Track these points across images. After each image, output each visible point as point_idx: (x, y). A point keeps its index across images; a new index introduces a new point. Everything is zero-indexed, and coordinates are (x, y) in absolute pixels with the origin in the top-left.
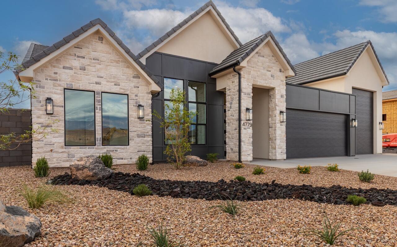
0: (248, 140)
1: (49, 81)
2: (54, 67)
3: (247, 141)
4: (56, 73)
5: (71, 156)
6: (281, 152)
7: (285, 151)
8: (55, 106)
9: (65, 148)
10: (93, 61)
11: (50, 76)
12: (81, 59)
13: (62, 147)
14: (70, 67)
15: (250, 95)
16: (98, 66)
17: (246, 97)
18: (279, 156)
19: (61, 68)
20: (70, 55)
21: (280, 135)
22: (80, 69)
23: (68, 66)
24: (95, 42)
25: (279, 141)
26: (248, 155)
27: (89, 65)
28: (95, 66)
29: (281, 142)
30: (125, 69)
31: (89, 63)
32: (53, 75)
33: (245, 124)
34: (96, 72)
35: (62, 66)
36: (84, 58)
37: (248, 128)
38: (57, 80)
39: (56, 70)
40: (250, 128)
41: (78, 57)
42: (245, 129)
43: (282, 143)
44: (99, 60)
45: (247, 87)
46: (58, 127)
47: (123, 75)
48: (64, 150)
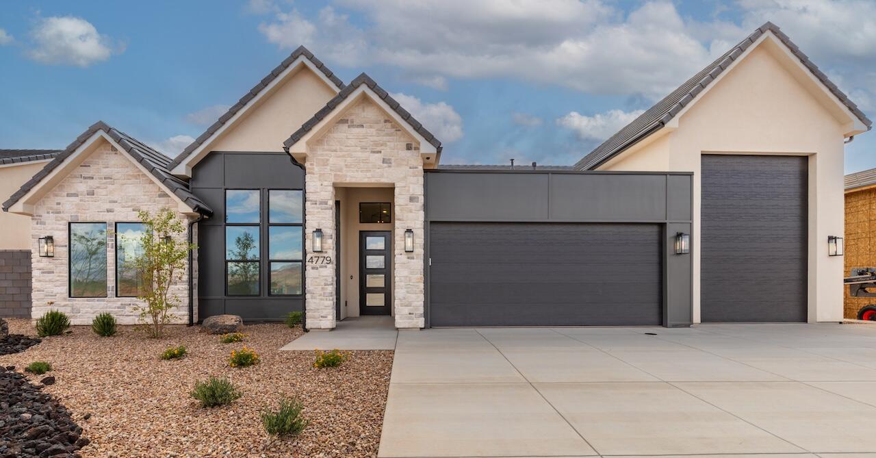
0: (322, 288)
1: (51, 214)
2: (57, 196)
3: (318, 290)
4: (58, 204)
5: (75, 311)
6: (410, 314)
7: (421, 310)
8: (56, 246)
9: (69, 300)
10: (105, 181)
11: (51, 208)
12: (89, 181)
13: (65, 299)
14: (75, 194)
15: (326, 203)
16: (111, 187)
17: (318, 208)
18: (401, 321)
19: (64, 196)
20: (76, 177)
21: (408, 278)
22: (88, 195)
23: (73, 192)
24: (107, 154)
25: (404, 291)
26: (322, 317)
27: (98, 187)
28: (106, 188)
29: (408, 292)
30: (147, 185)
31: (98, 185)
32: (56, 207)
33: (315, 259)
34: (107, 195)
35: (65, 194)
36: (93, 178)
37: (321, 267)
38: (59, 213)
39: (58, 199)
40: (326, 267)
41: (85, 178)
42: (313, 268)
43: (413, 296)
44: (111, 179)
45: (318, 190)
46: (60, 273)
47: (144, 195)
48: (67, 303)
